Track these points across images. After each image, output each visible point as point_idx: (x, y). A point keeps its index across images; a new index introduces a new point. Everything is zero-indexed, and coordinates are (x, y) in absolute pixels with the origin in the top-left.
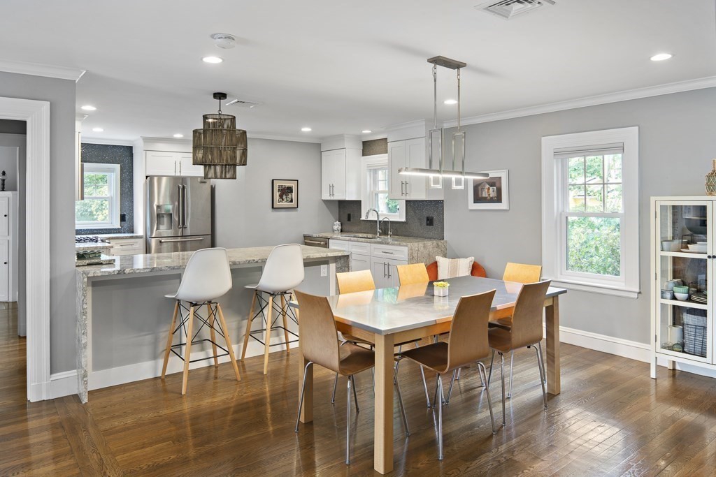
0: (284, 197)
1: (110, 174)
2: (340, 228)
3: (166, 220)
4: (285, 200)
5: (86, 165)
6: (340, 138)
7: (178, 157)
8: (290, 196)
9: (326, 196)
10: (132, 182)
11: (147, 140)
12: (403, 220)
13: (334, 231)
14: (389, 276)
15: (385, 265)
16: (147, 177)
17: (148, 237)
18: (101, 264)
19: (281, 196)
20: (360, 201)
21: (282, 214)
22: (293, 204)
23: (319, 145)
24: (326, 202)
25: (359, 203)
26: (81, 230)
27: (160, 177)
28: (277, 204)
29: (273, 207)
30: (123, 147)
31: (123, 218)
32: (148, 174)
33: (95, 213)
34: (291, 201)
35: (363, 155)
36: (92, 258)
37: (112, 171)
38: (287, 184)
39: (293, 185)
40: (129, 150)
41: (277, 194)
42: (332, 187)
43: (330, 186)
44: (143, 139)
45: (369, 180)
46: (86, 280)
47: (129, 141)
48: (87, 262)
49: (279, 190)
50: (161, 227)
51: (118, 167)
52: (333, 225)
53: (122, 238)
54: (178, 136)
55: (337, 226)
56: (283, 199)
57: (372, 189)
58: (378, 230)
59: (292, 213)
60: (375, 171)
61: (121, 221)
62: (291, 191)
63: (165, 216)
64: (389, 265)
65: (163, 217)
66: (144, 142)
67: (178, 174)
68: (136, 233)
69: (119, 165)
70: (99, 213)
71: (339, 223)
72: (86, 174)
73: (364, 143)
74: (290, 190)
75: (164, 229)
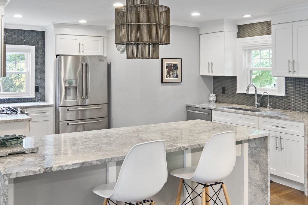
0: (171, 73)
1: (27, 53)
2: (215, 99)
3: (72, 91)
4: (172, 76)
5: (8, 46)
6: (220, 22)
7: (81, 40)
8: (175, 72)
9: (205, 72)
10: (44, 60)
11: (58, 26)
12: (283, 94)
13: (209, 101)
14: (281, 148)
15: (276, 138)
16: (57, 56)
17: (57, 106)
18: (24, 153)
19: (168, 73)
20: (236, 77)
21: (169, 87)
22: (178, 79)
23: (198, 29)
24: (204, 77)
25: (234, 78)
26: (4, 99)
27: (66, 56)
28: (165, 79)
29: (162, 82)
30: (37, 31)
31: (37, 89)
32: (58, 54)
33: (14, 80)
34: (177, 77)
35: (238, 37)
36: (14, 146)
37: (29, 51)
38: (173, 62)
39: (178, 63)
40: (42, 34)
41: (165, 71)
42: (210, 65)
43: (209, 64)
44: (54, 25)
45: (244, 59)
46: (7, 182)
47: (42, 27)
48: (9, 151)
49: (167, 67)
50: (68, 97)
51: (33, 48)
52: (209, 96)
53: (37, 107)
54: (83, 21)
55: (213, 97)
56: (170, 75)
57: (247, 67)
58: (257, 103)
59: (177, 87)
60: (250, 51)
61: (35, 92)
62: (177, 68)
63: (71, 89)
64: (281, 138)
65: (70, 89)
66: (55, 27)
67: (81, 54)
68: (47, 102)
69: (34, 46)
70: (17, 80)
71: (214, 95)
72: (8, 54)
73: (240, 27)
74: (175, 67)
75: (71, 100)
